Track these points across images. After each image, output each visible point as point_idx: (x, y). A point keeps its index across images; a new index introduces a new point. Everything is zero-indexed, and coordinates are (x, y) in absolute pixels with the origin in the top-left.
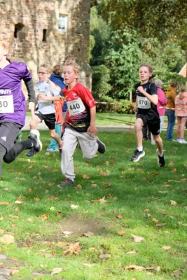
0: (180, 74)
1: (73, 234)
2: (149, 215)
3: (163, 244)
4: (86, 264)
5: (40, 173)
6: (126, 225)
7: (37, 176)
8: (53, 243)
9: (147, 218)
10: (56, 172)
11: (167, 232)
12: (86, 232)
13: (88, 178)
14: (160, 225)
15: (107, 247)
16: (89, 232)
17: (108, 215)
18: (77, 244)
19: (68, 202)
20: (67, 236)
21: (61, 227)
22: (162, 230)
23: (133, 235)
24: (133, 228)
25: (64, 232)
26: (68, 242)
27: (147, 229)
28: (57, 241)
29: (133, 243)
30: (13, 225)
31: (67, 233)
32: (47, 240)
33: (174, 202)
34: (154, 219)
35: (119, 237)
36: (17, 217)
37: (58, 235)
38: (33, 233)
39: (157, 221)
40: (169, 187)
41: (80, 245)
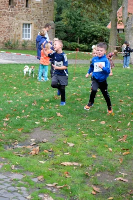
0: (107, 27)
1: (35, 141)
4: (41, 162)
5: (21, 98)
7: (19, 100)
9: (78, 130)
13: (48, 100)
14: (84, 135)
17: (56, 128)
18: (38, 148)
20: (33, 142)
22: (85, 139)
23: (68, 143)
24: (69, 137)
25: (31, 140)
26: (33, 146)
28: (27, 146)
29: (68, 147)
30: (3, 135)
31: (33, 140)
36: (6, 129)
38: (14, 140)
40: (93, 108)
41: (40, 148)
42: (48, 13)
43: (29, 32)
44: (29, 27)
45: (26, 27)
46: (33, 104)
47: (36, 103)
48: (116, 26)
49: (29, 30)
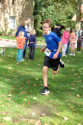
0: (72, 19)
1: (36, 115)
2: (69, 104)
3: (77, 122)
5: (16, 76)
6: (60, 110)
7: (15, 78)
8: (28, 120)
9: (68, 105)
10: (23, 75)
11: (78, 114)
12: (42, 114)
13: (38, 79)
14: (74, 110)
15: (53, 123)
16: (44, 114)
17: (51, 104)
18: (39, 121)
19: (32, 95)
20: (34, 116)
21: (31, 111)
22: (76, 113)
23: (63, 117)
24: (63, 111)
25: (32, 114)
26: (34, 119)
27: (69, 112)
28: (30, 119)
29: (64, 121)
30: (9, 109)
31: (34, 114)
32: (25, 118)
33: (78, 95)
34: (72, 107)
35: (58, 117)
36: (10, 104)
37: (30, 115)
38: (19, 114)
39: (73, 107)
40: (75, 86)
41: (41, 121)
42: (28, 9)
43: (14, 23)
44: (14, 19)
45: (12, 19)
46: (27, 82)
47: (29, 81)
48: (80, 19)
49: (14, 21)
